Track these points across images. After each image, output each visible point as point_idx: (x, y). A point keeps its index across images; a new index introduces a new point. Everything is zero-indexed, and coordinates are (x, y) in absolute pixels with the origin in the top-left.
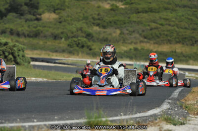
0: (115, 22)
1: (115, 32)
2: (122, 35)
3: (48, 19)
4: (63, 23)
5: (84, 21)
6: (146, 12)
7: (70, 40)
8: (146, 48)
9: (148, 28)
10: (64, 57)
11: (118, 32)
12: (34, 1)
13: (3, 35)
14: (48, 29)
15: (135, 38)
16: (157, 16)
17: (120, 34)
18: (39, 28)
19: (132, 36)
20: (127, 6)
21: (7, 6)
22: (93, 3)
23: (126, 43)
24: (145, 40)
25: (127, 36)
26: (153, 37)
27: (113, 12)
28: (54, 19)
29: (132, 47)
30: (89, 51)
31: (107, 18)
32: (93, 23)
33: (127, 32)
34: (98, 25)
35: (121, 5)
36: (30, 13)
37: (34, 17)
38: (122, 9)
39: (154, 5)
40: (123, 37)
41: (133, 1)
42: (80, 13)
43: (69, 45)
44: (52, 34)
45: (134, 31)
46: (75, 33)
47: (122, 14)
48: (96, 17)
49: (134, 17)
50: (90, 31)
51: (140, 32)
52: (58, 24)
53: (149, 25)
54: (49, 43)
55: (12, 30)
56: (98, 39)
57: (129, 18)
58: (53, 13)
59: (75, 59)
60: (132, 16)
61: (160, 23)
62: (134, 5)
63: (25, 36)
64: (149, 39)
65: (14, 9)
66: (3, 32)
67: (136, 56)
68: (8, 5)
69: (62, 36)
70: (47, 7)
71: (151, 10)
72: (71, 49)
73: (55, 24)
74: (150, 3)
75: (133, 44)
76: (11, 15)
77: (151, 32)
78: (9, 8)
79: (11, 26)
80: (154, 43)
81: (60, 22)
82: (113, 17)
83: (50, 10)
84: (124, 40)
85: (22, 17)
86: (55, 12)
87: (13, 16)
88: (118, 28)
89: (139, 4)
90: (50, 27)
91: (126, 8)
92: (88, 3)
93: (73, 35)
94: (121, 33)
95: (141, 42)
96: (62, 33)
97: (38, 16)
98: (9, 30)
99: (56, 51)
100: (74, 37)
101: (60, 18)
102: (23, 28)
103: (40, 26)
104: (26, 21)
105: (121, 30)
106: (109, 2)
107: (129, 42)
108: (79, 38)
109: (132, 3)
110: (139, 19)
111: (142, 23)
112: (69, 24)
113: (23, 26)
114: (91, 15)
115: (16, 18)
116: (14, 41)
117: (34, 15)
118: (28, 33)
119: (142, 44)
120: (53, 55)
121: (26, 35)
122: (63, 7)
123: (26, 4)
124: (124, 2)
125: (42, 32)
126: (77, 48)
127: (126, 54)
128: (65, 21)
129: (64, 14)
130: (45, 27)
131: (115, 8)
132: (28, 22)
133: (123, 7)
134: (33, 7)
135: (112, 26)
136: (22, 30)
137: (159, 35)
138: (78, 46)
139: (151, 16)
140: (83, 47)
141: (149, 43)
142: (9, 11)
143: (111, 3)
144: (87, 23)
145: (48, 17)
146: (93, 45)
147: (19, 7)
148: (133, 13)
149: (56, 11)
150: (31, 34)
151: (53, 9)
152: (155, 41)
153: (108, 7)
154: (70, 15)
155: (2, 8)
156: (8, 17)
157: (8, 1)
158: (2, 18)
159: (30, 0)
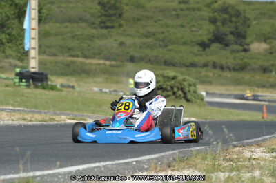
3: (258, 49)
4: (275, 54)
10: (271, 92)
12: (241, 29)
13: (205, 69)
18: (246, 60)
21: (210, 36)
28: (265, 50)
36: (236, 43)
37: (241, 48)
44: (261, 67)
52: (269, 55)
54: (257, 77)
55: (214, 63)
58: (263, 42)
63: (230, 70)
65: (218, 39)
66: (205, 65)
68: (212, 34)
69: (271, 68)
70: (257, 35)
76: (215, 46)
78: (213, 38)
79: (214, 58)
81: (271, 53)
83: (260, 39)
85: (227, 48)
86: (265, 41)
87: (218, 47)
90: (259, 59)
96: (273, 65)
97: (246, 47)
98: (211, 63)
99: (264, 86)
101: (271, 49)
102: (227, 61)
103: (247, 58)
104: (232, 53)
113: (227, 59)
116: (216, 75)
117: (241, 45)
118: (233, 66)
120: (258, 91)
121: (232, 68)
122: (274, 36)
123: (232, 33)
125: (249, 64)
130: (253, 58)
132: (234, 53)
134: (240, 36)
136: (226, 63)
142: (212, 41)
145: (258, 47)
147: (224, 36)
149: (268, 41)
150: (237, 67)
151: (263, 39)
155: (205, 38)
156: (211, 48)
157: (211, 30)
158: (204, 49)
159: (237, 28)
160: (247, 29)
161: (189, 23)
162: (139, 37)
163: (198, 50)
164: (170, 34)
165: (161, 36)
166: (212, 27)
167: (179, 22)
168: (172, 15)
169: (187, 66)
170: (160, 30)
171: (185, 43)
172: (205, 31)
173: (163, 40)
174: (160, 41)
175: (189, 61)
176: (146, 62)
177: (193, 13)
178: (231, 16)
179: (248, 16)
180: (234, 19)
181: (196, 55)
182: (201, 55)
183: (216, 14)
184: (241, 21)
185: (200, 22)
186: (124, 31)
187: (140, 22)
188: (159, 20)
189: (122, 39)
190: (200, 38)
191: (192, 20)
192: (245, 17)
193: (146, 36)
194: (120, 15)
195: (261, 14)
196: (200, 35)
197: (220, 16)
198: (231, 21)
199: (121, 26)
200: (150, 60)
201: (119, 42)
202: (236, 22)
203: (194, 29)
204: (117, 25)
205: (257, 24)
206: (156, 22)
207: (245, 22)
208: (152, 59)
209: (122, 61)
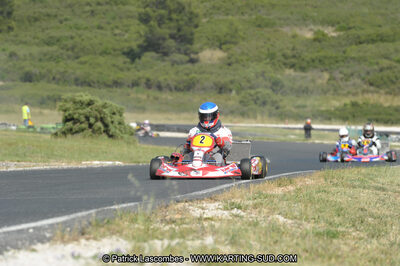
0: (320, 61)
1: (320, 77)
2: (332, 82)
3: (210, 60)
4: (234, 66)
5: (268, 60)
6: (373, 41)
7: (243, 93)
8: (372, 102)
9: (376, 67)
10: (231, 121)
11: (326, 76)
12: (186, 30)
13: (135, 88)
14: (207, 76)
15: (354, 85)
16: (390, 47)
17: (329, 80)
18: (193, 75)
19: (348, 83)
20: (342, 33)
21: (141, 41)
22: (286, 30)
23: (339, 95)
24: (372, 88)
25: (341, 83)
26: (385, 83)
27: (318, 44)
28: (219, 59)
29: (347, 100)
30: (275, 111)
31: (306, 54)
32: (285, 64)
33: (341, 76)
34: (292, 66)
35: (331, 32)
36: (179, 51)
37: (187, 58)
38: (333, 37)
39: (386, 30)
40: (333, 85)
41: (351, 25)
42: (262, 47)
43: (241, 102)
44: (215, 84)
45: (352, 75)
46: (253, 82)
47: (333, 46)
48: (289, 53)
49: (353, 51)
50: (279, 76)
51: (363, 75)
52: (227, 67)
53: (377, 64)
55: (148, 80)
56: (292, 89)
57: (344, 52)
58: (218, 49)
59: (249, 125)
60: (349, 49)
61: (396, 59)
62: (353, 31)
63: (171, 90)
64: (378, 86)
65: (152, 45)
66: (135, 84)
67: (354, 116)
68: (143, 39)
69: (231, 86)
70: (209, 39)
71: (382, 39)
72: (245, 108)
73: (221, 68)
74: (380, 26)
75: (350, 96)
76: (149, 56)
77: (380, 75)
78: (145, 44)
79: (147, 74)
80: (387, 93)
82: (318, 52)
83: (213, 44)
84: (335, 90)
85: (166, 58)
86: (221, 48)
87: (152, 57)
88: (326, 70)
89: (362, 29)
90: (212, 73)
91: (339, 36)
92: (275, 31)
93: (249, 85)
94: (332, 78)
95: (364, 91)
96: (232, 82)
97: (193, 56)
98: (144, 81)
100: (251, 88)
101: (229, 58)
102: (166, 77)
103: (196, 72)
104: (173, 65)
105: (331, 73)
106: (312, 27)
107: (345, 92)
108: (259, 90)
109: (350, 28)
110: (361, 54)
111: (365, 60)
112: (244, 66)
113: (167, 73)
114: (281, 50)
115: (158, 59)
116: (151, 98)
117: (186, 54)
118: (175, 83)
119: (366, 96)
121: (173, 87)
122: (234, 40)
124: (337, 26)
125: (198, 81)
126: (254, 106)
127: (337, 112)
128: (237, 62)
129: (235, 50)
130: (204, 72)
131: (320, 37)
132: (176, 66)
133: (334, 34)
134: (184, 39)
135: (315, 67)
136: (165, 80)
137: (394, 79)
138: (256, 103)
139: (382, 47)
140: (264, 103)
141: (377, 92)
142: (144, 49)
143: (316, 28)
144: (273, 64)
145: (210, 56)
146: (281, 100)
147: (161, 42)
148: (351, 44)
149: (224, 47)
150: (181, 86)
151: (218, 44)
152: (387, 90)
153: (309, 35)
154: (246, 51)
155: (134, 45)
156: (143, 58)
157: (142, 33)
158: (133, 60)
159: (179, 30)
160: (194, 30)
161: (109, 23)
162: (37, 45)
163: (125, 63)
164: (83, 40)
165: (70, 43)
166: (143, 29)
167: (95, 22)
168: (85, 12)
169: (109, 86)
170: (68, 33)
171: (104, 53)
172: (134, 34)
173: (73, 49)
174: (68, 50)
175: (111, 78)
176: (49, 82)
177: (115, 8)
178: (170, 12)
179: (196, 11)
180: (174, 16)
181: (122, 70)
182: (129, 69)
183: (148, 9)
184: (186, 18)
185: (125, 22)
186: (16, 36)
187: (38, 23)
188: (66, 20)
189: (13, 48)
190: (127, 45)
191: (114, 18)
192: (191, 13)
193: (48, 44)
194: (9, 14)
195: (214, 7)
196: (126, 41)
197: (154, 11)
198: (171, 19)
199: (10, 29)
200: (54, 78)
201: (8, 53)
202: (177, 20)
203: (117, 31)
204: (5, 28)
205: (208, 22)
206: (61, 22)
207: (190, 19)
208: (58, 76)
209: (13, 81)
